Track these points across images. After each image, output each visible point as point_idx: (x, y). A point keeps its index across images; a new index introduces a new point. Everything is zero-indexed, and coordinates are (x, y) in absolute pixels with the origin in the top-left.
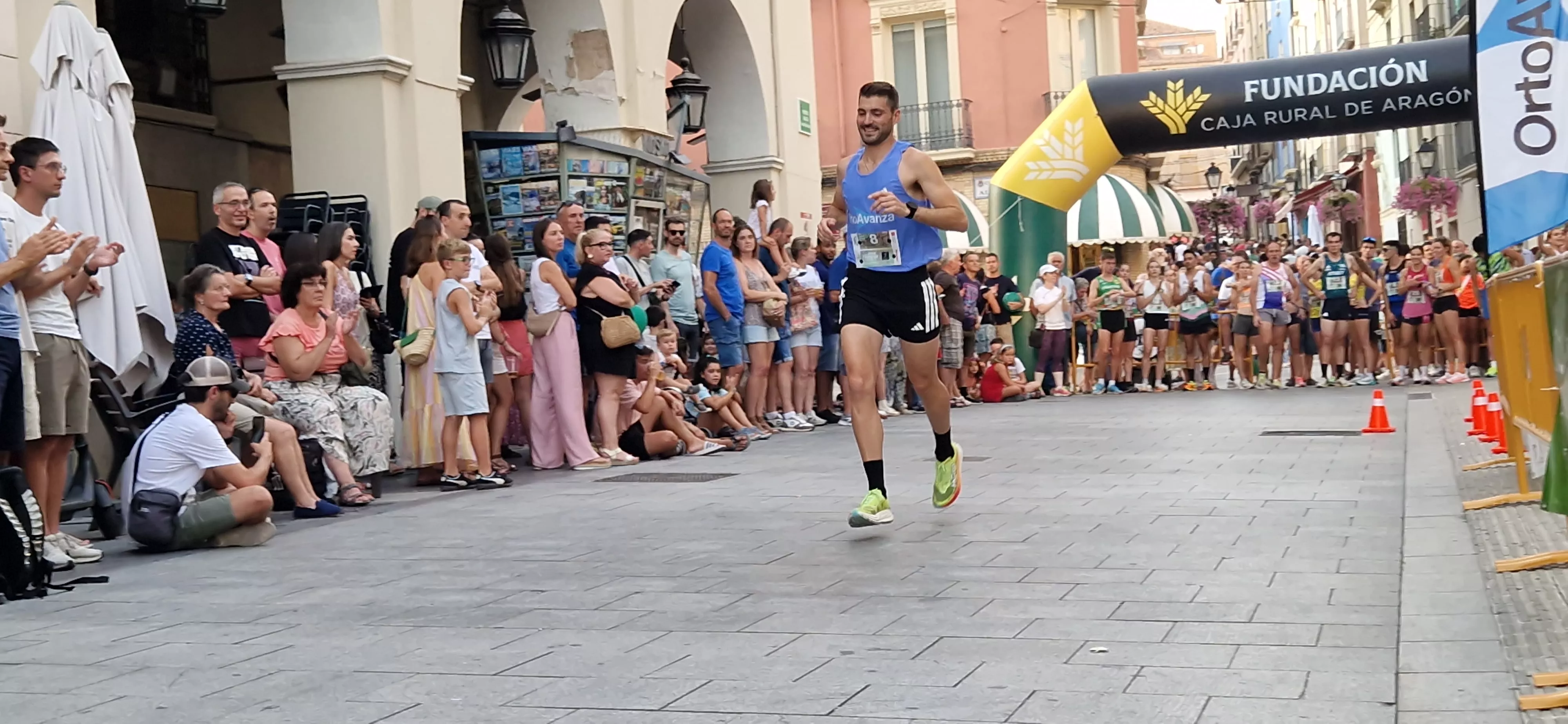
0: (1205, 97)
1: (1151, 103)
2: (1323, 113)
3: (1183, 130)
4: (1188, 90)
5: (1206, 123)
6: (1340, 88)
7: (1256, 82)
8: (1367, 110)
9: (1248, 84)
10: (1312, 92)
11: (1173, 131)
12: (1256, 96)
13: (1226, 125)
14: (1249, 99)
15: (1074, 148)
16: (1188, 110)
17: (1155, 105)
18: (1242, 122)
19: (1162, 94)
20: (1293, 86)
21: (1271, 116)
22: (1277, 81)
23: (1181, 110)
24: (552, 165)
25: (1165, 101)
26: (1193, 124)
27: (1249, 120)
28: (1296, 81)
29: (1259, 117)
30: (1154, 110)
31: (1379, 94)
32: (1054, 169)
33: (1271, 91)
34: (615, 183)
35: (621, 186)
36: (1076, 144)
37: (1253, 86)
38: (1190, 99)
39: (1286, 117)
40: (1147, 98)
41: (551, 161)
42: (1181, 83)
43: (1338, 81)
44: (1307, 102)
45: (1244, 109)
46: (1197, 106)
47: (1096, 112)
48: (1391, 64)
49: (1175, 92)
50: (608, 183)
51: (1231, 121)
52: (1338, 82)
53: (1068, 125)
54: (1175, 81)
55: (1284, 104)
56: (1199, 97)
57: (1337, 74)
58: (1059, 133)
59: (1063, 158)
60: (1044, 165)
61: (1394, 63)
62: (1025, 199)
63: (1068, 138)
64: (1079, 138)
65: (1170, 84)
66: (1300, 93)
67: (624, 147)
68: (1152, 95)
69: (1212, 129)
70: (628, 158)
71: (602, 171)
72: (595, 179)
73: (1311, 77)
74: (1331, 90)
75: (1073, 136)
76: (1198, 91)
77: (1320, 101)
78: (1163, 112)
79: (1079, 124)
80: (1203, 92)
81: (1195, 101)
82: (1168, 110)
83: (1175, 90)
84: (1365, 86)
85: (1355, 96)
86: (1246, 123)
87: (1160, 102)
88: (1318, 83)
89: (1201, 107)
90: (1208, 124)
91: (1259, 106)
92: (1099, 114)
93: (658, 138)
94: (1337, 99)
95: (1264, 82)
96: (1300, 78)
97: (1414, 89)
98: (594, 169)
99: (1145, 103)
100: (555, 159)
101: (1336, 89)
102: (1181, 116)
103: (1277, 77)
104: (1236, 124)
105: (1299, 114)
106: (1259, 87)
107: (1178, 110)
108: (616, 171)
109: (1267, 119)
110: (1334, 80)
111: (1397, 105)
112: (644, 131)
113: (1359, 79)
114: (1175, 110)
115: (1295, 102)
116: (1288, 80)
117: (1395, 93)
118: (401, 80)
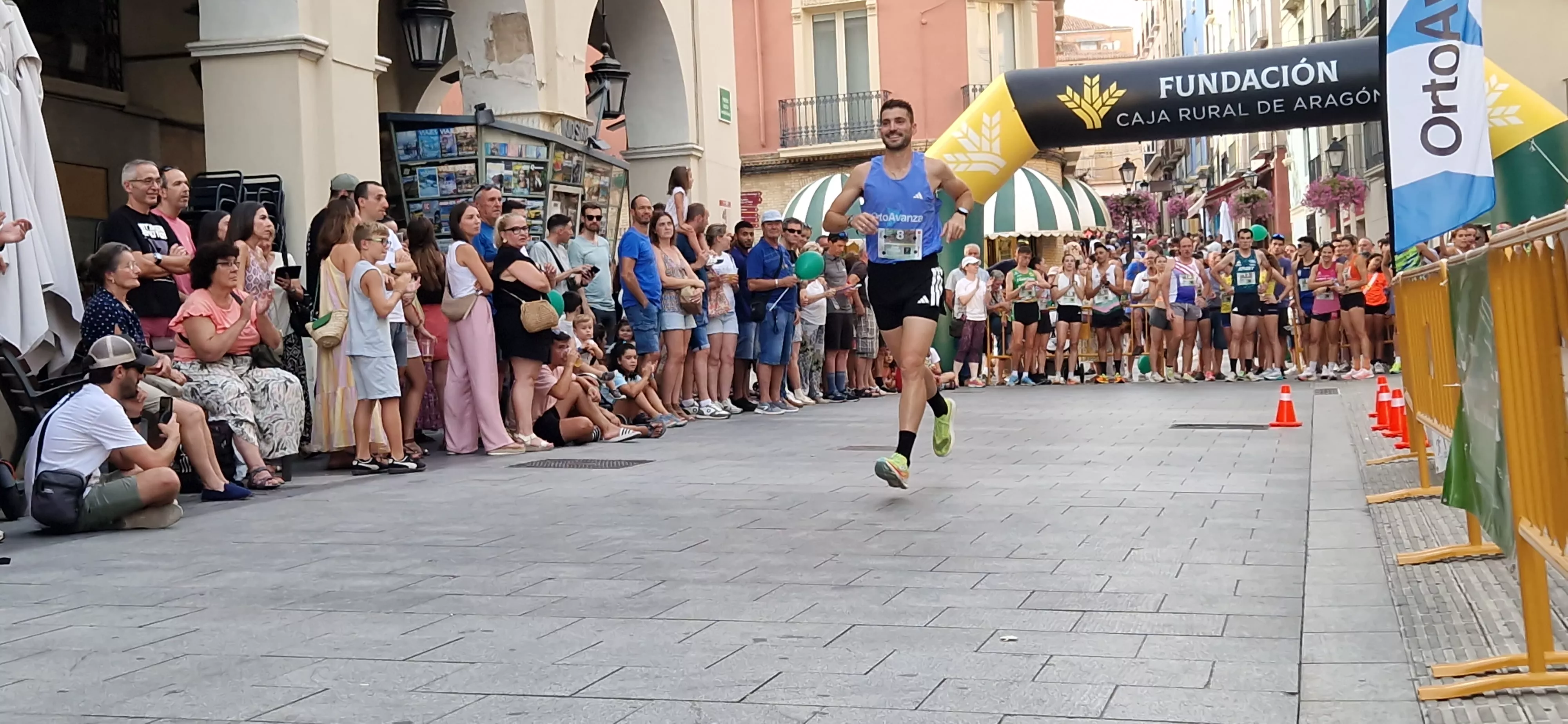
0: (1121, 93)
1: (1068, 98)
2: (1236, 111)
3: (1098, 125)
4: (1104, 86)
5: (1121, 118)
6: (1253, 87)
7: (1171, 79)
8: (1278, 109)
9: (1163, 80)
10: (1225, 89)
11: (1089, 126)
12: (1172, 93)
13: (1141, 120)
14: (1163, 95)
15: (991, 141)
16: (1103, 105)
17: (1072, 100)
18: (1157, 118)
19: (1079, 88)
20: (1207, 83)
21: (1184, 112)
22: (1191, 78)
23: (1097, 105)
24: (470, 148)
25: (1082, 96)
26: (1108, 119)
27: (1164, 116)
28: (1210, 79)
29: (1173, 114)
30: (1070, 105)
31: (1291, 93)
32: (971, 162)
33: (1185, 88)
34: (533, 167)
35: (539, 171)
36: (993, 137)
37: (1168, 83)
38: (1106, 95)
39: (1199, 114)
40: (1064, 92)
41: (468, 144)
42: (1097, 79)
44: (1221, 99)
45: (1159, 105)
46: (1113, 101)
47: (1013, 106)
48: (1303, 64)
49: (1091, 87)
50: (526, 167)
51: (1146, 117)
52: (1250, 80)
53: (986, 119)
54: (1091, 77)
55: (1198, 101)
56: (1115, 93)
57: (1250, 72)
58: (977, 126)
59: (980, 151)
60: (961, 157)
61: (1306, 62)
63: (985, 131)
64: (996, 131)
65: (1087, 79)
66: (1214, 90)
67: (543, 132)
68: (1069, 90)
69: (1127, 124)
70: (547, 142)
71: (521, 155)
72: (514, 163)
73: (1225, 75)
74: (1244, 88)
75: (991, 129)
76: (1114, 86)
77: (1234, 98)
78: (1080, 107)
79: (997, 118)
80: (1119, 88)
81: (1111, 97)
82: (1084, 105)
83: (1091, 85)
84: (1277, 85)
85: (1267, 94)
86: (1160, 118)
87: (1077, 97)
88: (1231, 81)
89: (1116, 103)
90: (1123, 119)
91: (1173, 102)
92: (1016, 108)
93: (577, 122)
94: (1249, 97)
95: (1179, 79)
96: (1214, 76)
97: (1324, 89)
98: (512, 154)
99: (1062, 98)
100: (472, 142)
101: (1248, 87)
102: (1097, 112)
103: (1192, 74)
104: (1151, 120)
105: (1213, 111)
106: (1174, 83)
107: (1094, 106)
108: (535, 156)
109: (1181, 115)
110: (1247, 78)
111: (1308, 104)
112: (563, 115)
113: (1271, 78)
114: (1092, 105)
115: (1209, 99)
116: (1202, 77)
117: (1306, 92)
118: (317, 59)
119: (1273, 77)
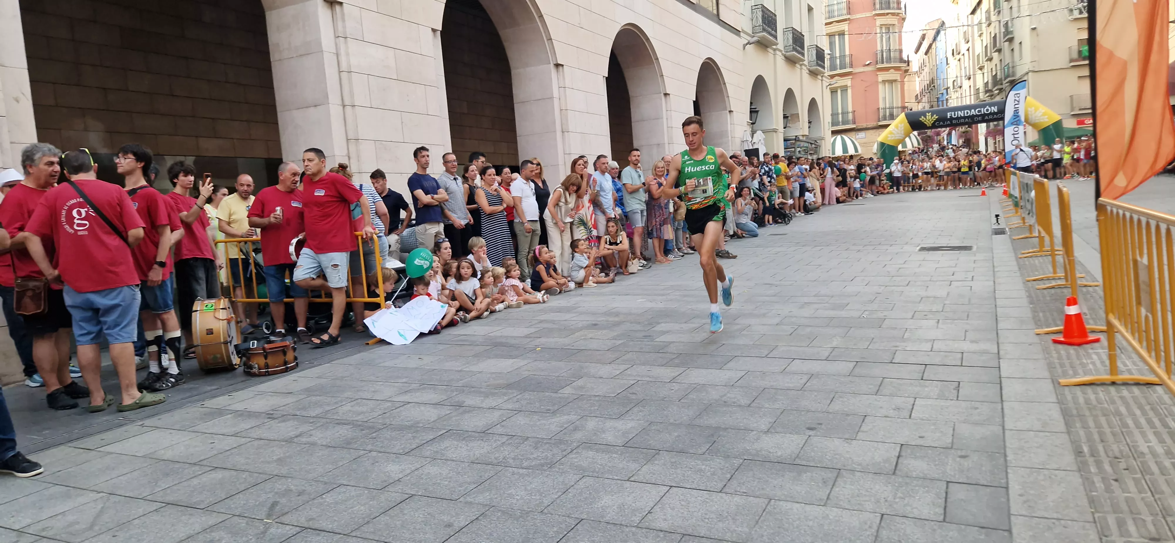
0: (937, 117)
1: (922, 118)
3: (931, 125)
4: (932, 116)
5: (937, 123)
6: (973, 114)
9: (948, 113)
10: (966, 115)
11: (929, 125)
12: (951, 116)
13: (942, 124)
14: (949, 117)
15: (900, 130)
16: (932, 120)
20: (961, 114)
21: (954, 121)
25: (926, 118)
26: (933, 124)
28: (961, 112)
29: (951, 122)
30: (923, 120)
31: (984, 116)
32: (894, 136)
33: (954, 115)
39: (958, 121)
42: (931, 113)
43: (973, 112)
44: (965, 118)
45: (948, 119)
46: (934, 119)
51: (944, 122)
53: (899, 125)
54: (928, 113)
55: (958, 118)
56: (935, 117)
57: (973, 110)
58: (897, 126)
59: (897, 133)
60: (892, 135)
61: (988, 107)
62: (888, 145)
64: (903, 129)
66: (963, 115)
68: (922, 116)
69: (939, 124)
73: (965, 111)
74: (971, 115)
75: (900, 127)
76: (934, 115)
77: (968, 117)
78: (925, 121)
79: (903, 125)
80: (936, 115)
82: (927, 120)
83: (929, 115)
84: (980, 114)
85: (977, 116)
86: (948, 123)
87: (924, 118)
88: (967, 113)
89: (936, 119)
91: (951, 118)
92: (908, 121)
94: (972, 117)
95: (953, 112)
96: (963, 111)
97: (993, 114)
99: (920, 118)
102: (930, 122)
103: (957, 111)
105: (961, 121)
106: (951, 114)
107: (930, 120)
111: (989, 118)
115: (961, 117)
116: (959, 112)
117: (988, 115)
118: (776, 132)
119: (979, 111)
